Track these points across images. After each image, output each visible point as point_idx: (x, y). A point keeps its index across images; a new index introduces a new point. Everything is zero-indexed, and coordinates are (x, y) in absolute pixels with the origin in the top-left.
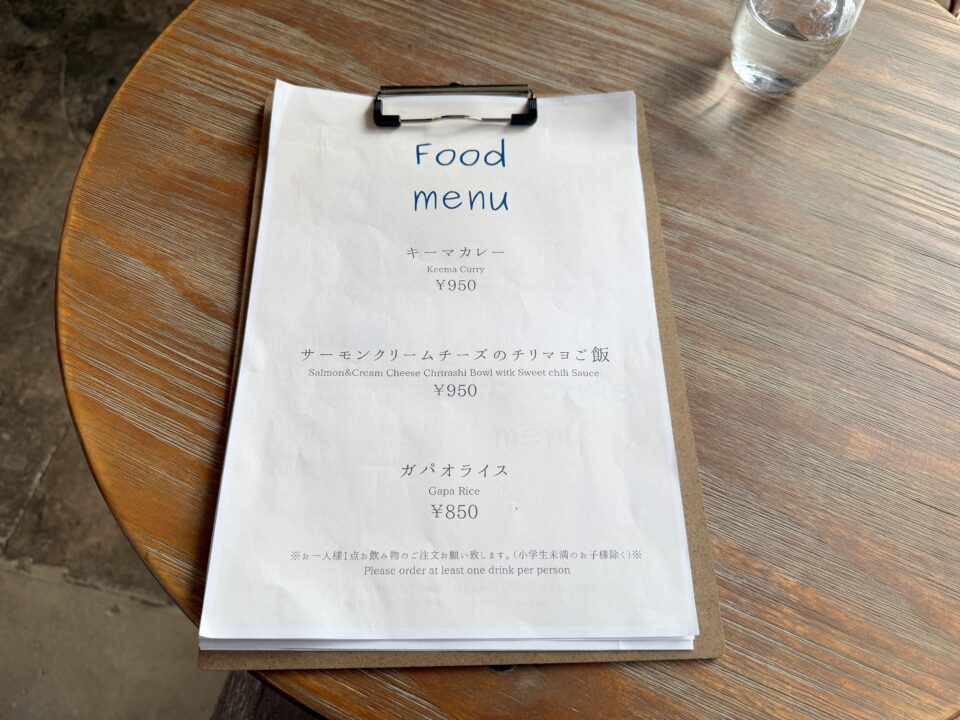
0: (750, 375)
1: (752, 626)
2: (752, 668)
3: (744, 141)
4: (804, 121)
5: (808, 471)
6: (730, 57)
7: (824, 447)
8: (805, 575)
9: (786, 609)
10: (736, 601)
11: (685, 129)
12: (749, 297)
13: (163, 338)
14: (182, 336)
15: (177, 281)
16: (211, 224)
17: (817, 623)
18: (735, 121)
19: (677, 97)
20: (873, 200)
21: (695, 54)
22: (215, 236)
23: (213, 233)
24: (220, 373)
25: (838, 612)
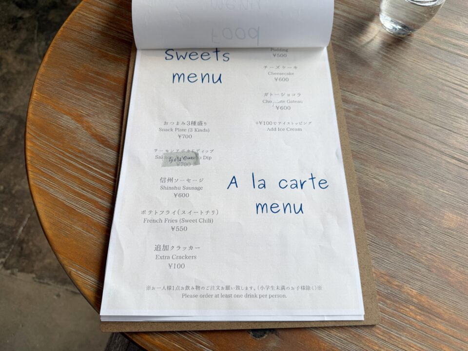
0: (390, 181)
1: (393, 315)
2: (394, 339)
3: (386, 59)
4: (417, 49)
5: (423, 233)
6: (379, 15)
7: (431, 220)
8: (421, 289)
9: (411, 307)
10: (385, 302)
11: (355, 53)
12: (390, 140)
13: (81, 158)
14: (90, 157)
15: (88, 128)
16: (107, 99)
17: (428, 314)
18: (381, 49)
19: (351, 36)
20: (455, 91)
21: (361, 14)
22: (108, 105)
23: (108, 103)
24: (110, 176)
25: (439, 309)
